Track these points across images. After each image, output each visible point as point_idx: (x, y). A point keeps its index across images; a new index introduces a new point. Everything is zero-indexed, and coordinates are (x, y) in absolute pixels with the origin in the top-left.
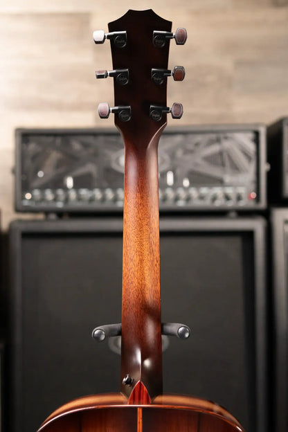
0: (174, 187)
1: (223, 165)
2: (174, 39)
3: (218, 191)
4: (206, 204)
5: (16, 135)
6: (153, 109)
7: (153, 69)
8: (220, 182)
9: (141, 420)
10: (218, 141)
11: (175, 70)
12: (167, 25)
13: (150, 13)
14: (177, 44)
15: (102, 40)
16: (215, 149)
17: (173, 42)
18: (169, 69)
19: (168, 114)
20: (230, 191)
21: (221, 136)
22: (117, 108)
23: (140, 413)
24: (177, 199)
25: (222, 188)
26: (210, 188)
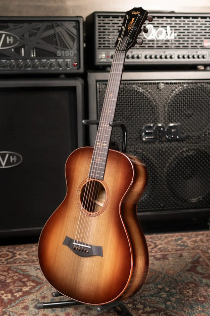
0: (25, 58)
4: (46, 70)
10: (53, 27)
20: (60, 61)
21: (54, 23)
24: (27, 66)
25: (56, 59)
26: (48, 59)
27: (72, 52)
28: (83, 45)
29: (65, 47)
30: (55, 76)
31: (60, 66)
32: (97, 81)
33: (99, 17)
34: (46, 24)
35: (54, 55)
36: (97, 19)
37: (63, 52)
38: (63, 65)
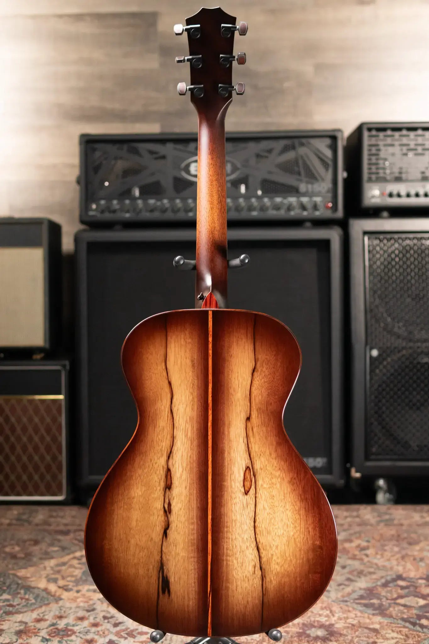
0: (247, 197)
1: (299, 174)
2: (237, 31)
3: (293, 200)
4: (282, 214)
5: (81, 143)
6: (221, 87)
7: (221, 55)
8: (295, 191)
9: (211, 319)
10: (293, 148)
11: (238, 55)
12: (233, 20)
13: (219, 11)
14: (240, 35)
15: (180, 32)
16: (290, 155)
17: (237, 33)
18: (234, 55)
19: (233, 91)
20: (305, 200)
21: (296, 141)
22: (192, 86)
23: (210, 314)
24: (251, 208)
25: (298, 197)
26: (285, 198)
27: (325, 186)
28: (342, 175)
29: (312, 177)
30: (297, 223)
31: (304, 208)
32: (365, 233)
33: (370, 130)
34: (282, 143)
35: (294, 191)
36: (366, 134)
37: (310, 186)
38: (309, 206)
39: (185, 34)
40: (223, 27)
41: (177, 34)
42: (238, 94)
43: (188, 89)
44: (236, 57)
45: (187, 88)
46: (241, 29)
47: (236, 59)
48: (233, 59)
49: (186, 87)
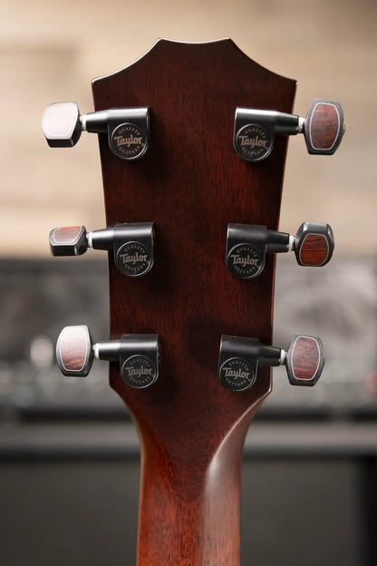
2: (300, 137)
7: (231, 231)
11: (301, 233)
12: (282, 92)
13: (226, 51)
14: (311, 152)
15: (69, 133)
17: (296, 144)
19: (275, 369)
22: (116, 346)
39: (90, 141)
40: (244, 120)
41: (54, 143)
42: (293, 382)
43: (97, 354)
44: (292, 239)
45: (92, 351)
46: (315, 131)
47: (290, 245)
48: (280, 246)
49: (92, 343)
